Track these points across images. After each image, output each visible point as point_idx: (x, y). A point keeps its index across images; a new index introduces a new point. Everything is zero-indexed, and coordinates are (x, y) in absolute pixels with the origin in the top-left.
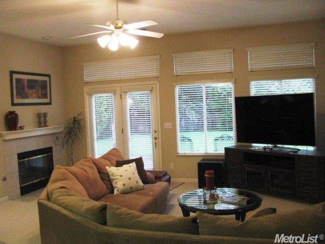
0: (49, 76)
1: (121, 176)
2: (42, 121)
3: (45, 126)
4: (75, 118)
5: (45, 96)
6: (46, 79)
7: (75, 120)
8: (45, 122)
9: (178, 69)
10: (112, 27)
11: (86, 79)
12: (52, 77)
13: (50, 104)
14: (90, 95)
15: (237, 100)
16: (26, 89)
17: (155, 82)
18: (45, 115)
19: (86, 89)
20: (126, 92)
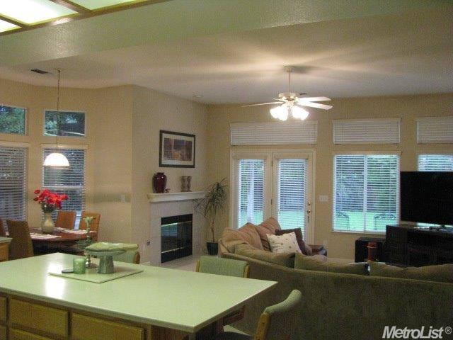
0: (194, 136)
1: (282, 244)
2: (185, 185)
3: (189, 190)
4: (218, 185)
5: (189, 158)
6: (191, 139)
7: (218, 187)
8: (189, 187)
9: (338, 137)
10: (284, 99)
11: (233, 142)
12: (197, 137)
13: (193, 167)
14: (237, 159)
15: (403, 175)
16: (173, 149)
17: (312, 150)
18: (189, 179)
19: (233, 153)
20: (278, 159)
